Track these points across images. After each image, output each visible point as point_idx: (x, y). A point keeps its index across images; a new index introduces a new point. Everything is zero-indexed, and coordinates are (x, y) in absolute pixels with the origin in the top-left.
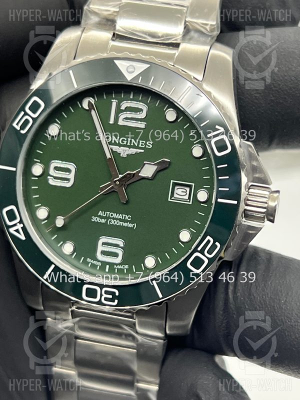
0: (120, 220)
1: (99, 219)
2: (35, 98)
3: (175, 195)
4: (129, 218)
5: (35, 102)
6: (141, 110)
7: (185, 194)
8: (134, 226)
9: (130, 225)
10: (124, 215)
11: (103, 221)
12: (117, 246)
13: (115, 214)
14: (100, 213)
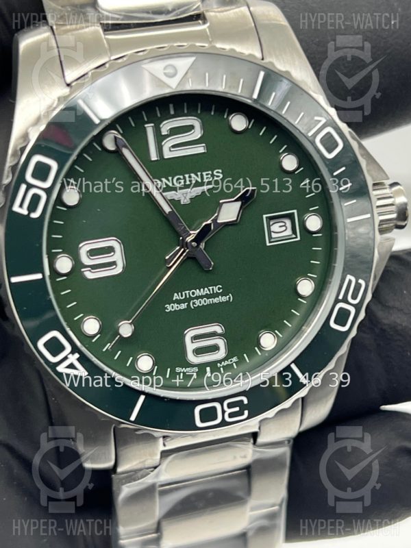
0: (208, 296)
1: (176, 305)
2: (37, 158)
3: (274, 235)
4: (219, 289)
5: (39, 164)
6: (192, 127)
7: (284, 228)
8: (230, 298)
9: (224, 299)
10: (211, 288)
11: (184, 306)
12: (214, 334)
13: (198, 290)
14: (176, 297)
